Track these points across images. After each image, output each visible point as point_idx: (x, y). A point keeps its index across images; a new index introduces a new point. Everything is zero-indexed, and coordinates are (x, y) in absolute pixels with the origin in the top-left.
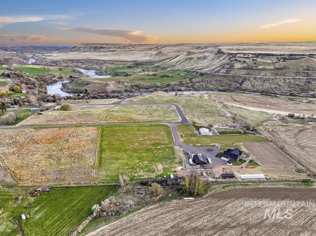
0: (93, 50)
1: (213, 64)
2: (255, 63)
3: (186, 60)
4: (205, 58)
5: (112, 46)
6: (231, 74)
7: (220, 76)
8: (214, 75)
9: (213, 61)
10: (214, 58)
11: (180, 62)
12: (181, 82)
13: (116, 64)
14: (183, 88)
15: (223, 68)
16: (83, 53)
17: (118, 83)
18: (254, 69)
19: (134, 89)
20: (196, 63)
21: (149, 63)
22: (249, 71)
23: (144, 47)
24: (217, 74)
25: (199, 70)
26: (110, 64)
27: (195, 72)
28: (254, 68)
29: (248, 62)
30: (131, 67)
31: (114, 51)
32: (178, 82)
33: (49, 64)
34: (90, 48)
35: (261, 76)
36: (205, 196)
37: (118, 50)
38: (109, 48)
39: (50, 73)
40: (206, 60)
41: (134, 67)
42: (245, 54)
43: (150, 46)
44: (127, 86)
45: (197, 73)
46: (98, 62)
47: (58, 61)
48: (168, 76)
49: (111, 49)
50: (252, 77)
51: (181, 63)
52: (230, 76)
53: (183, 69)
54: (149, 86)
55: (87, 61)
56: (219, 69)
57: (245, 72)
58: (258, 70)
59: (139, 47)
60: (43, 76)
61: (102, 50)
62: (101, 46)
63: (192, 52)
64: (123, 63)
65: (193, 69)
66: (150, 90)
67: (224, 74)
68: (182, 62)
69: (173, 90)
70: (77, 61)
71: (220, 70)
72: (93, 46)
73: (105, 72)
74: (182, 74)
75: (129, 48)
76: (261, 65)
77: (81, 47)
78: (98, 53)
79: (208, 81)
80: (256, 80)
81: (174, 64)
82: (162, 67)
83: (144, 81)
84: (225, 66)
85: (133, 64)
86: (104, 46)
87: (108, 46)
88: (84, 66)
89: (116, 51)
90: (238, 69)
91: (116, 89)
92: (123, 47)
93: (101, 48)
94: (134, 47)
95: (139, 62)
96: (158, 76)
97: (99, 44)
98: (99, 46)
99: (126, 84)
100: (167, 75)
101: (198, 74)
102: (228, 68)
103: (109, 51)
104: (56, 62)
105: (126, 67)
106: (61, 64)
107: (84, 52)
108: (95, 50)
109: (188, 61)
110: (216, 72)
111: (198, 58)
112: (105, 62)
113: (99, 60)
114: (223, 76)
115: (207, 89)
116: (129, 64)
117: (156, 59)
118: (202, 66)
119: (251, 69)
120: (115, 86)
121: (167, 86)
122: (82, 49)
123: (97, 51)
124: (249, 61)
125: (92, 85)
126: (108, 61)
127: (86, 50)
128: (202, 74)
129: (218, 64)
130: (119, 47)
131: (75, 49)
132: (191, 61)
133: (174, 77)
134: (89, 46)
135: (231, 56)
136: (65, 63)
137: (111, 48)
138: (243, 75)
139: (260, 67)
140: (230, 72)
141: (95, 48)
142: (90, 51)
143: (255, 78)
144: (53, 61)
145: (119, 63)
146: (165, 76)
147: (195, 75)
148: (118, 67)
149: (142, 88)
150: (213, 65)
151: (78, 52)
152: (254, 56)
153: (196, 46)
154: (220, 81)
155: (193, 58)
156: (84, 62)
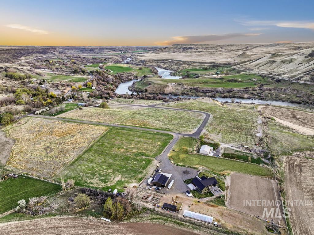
0: (181, 50)
3: (267, 64)
4: (291, 61)
5: (200, 47)
7: (300, 84)
8: (292, 83)
9: (300, 65)
10: (303, 61)
11: (260, 65)
12: (247, 88)
13: (193, 65)
14: (246, 96)
15: (308, 74)
16: (172, 54)
17: (178, 85)
19: (192, 92)
20: (278, 67)
21: (228, 65)
23: (233, 48)
24: (296, 81)
25: (278, 75)
26: (188, 65)
27: (271, 77)
30: (206, 69)
31: (201, 52)
32: (243, 88)
33: (138, 63)
34: (179, 49)
36: (123, 223)
37: (205, 51)
38: (197, 49)
39: (129, 72)
40: (291, 64)
41: (209, 68)
43: (239, 46)
44: (186, 89)
45: (274, 78)
46: (178, 63)
47: (145, 61)
48: (236, 81)
49: (199, 50)
51: (260, 67)
53: (258, 73)
54: (208, 90)
55: (169, 62)
56: (302, 75)
59: (228, 47)
60: (122, 74)
61: (190, 50)
62: (190, 47)
63: (278, 54)
64: (200, 64)
65: (271, 74)
66: (207, 94)
67: (305, 83)
68: (262, 66)
69: (234, 96)
70: (162, 61)
71: (302, 77)
72: (182, 47)
73: (179, 73)
74: (254, 80)
75: (217, 48)
77: (171, 48)
78: (184, 54)
79: (281, 89)
81: (252, 67)
82: (238, 70)
83: (206, 84)
84: (311, 72)
85: (209, 66)
86: (192, 47)
87: (197, 47)
88: (165, 66)
89: (203, 51)
91: (174, 91)
92: (211, 47)
93: (190, 48)
94: (222, 48)
95: (217, 63)
96: (225, 80)
97: (188, 45)
98: (188, 47)
99: (186, 87)
100: (235, 79)
101: (274, 80)
103: (196, 52)
104: (144, 62)
105: (202, 68)
106: (147, 64)
107: (173, 52)
108: (183, 51)
109: (268, 65)
110: (296, 79)
111: (282, 61)
112: (184, 62)
113: (180, 61)
114: (304, 84)
115: (277, 99)
116: (206, 66)
117: (236, 61)
118: (284, 70)
120: (174, 88)
121: (228, 92)
122: (172, 50)
123: (185, 51)
125: (152, 85)
126: (187, 62)
127: (175, 50)
128: (278, 81)
129: (304, 69)
130: (207, 48)
131: (166, 49)
132: (273, 65)
133: (244, 82)
134: (179, 47)
136: (151, 62)
137: (199, 48)
141: (184, 49)
142: (179, 51)
144: (141, 60)
145: (197, 64)
146: (233, 80)
147: (269, 82)
148: (194, 68)
149: (200, 91)
150: (298, 71)
151: (168, 53)
153: (295, 46)
154: (298, 91)
155: (276, 61)
156: (167, 62)
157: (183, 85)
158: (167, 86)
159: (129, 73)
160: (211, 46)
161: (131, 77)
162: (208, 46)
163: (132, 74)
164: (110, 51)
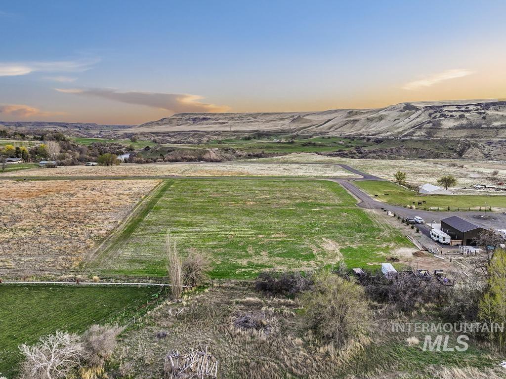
0: (191, 122)
1: (398, 126)
2: (484, 118)
3: (345, 124)
4: (381, 118)
5: (221, 117)
6: (437, 137)
7: (416, 141)
8: (404, 141)
9: (397, 121)
10: (399, 116)
11: (336, 127)
13: (225, 136)
15: (420, 128)
16: (175, 127)
18: (482, 128)
20: (365, 127)
22: (474, 132)
23: (273, 117)
24: (408, 138)
25: (373, 135)
26: (215, 135)
27: (364, 138)
28: (483, 126)
29: (468, 117)
30: (249, 139)
31: (224, 123)
32: (334, 152)
34: (186, 120)
35: (502, 138)
37: (230, 122)
38: (216, 119)
40: (383, 122)
41: (255, 138)
42: (460, 107)
43: (281, 115)
45: (369, 139)
46: (197, 134)
49: (220, 121)
50: (481, 141)
51: (336, 129)
52: (434, 141)
53: (341, 136)
56: (412, 130)
57: (465, 134)
58: (491, 128)
59: (264, 117)
60: (102, 146)
61: (205, 122)
62: (204, 117)
63: (357, 112)
64: (236, 133)
65: (361, 134)
67: (423, 139)
68: (340, 127)
71: (414, 132)
72: (191, 118)
74: (341, 143)
75: (248, 118)
76: (497, 120)
77: (173, 119)
79: (392, 150)
80: (493, 145)
81: (324, 131)
82: (304, 136)
83: (271, 149)
84: (423, 125)
85: (253, 135)
86: (208, 117)
87: (216, 117)
88: (173, 140)
90: (450, 129)
93: (204, 119)
94: (255, 118)
95: (263, 132)
97: (201, 114)
98: (202, 117)
99: (239, 152)
100: (313, 143)
101: (371, 140)
102: (431, 128)
103: (214, 123)
105: (241, 138)
107: (177, 125)
108: (194, 123)
109: (349, 125)
110: (406, 136)
111: (368, 119)
112: (207, 133)
113: (199, 131)
114: (421, 140)
116: (247, 135)
117: (292, 128)
118: (377, 129)
119: (479, 127)
120: (219, 155)
122: (175, 121)
123: (198, 123)
124: (470, 116)
125: (177, 152)
126: (212, 132)
127: (180, 122)
128: (378, 141)
129: (407, 125)
130: (233, 118)
131: (164, 121)
132: (357, 124)
133: (326, 146)
134: (187, 117)
135: (432, 111)
136: (145, 136)
137: (220, 119)
138: (461, 138)
139: (496, 124)
140: (434, 134)
141: (194, 120)
142: (186, 123)
143: (489, 143)
144: (126, 134)
145: (230, 133)
146: (309, 143)
147: (364, 143)
150: (399, 128)
151: (168, 126)
152: (479, 107)
154: (417, 150)
155: (359, 120)
156: (175, 135)
158: (206, 151)
159: (115, 144)
160: (238, 116)
162: (233, 116)
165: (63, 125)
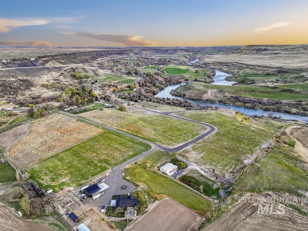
0: (255, 52)
5: (278, 48)
12: (299, 101)
13: (256, 70)
14: (294, 110)
16: (242, 56)
17: (219, 92)
19: (230, 101)
21: (298, 71)
30: (269, 74)
31: (277, 53)
32: (294, 101)
33: (201, 65)
34: (253, 50)
37: (282, 53)
38: (273, 50)
41: (273, 74)
44: (226, 97)
46: (242, 66)
47: (208, 63)
48: (292, 91)
49: (275, 52)
54: (250, 100)
55: (233, 64)
61: (264, 52)
62: (266, 48)
64: (265, 69)
66: (247, 105)
69: (278, 110)
70: (226, 63)
72: (256, 49)
73: (235, 78)
75: (299, 50)
77: (244, 49)
78: (256, 56)
82: (306, 78)
83: (252, 93)
86: (268, 48)
87: (274, 48)
89: (280, 53)
91: (212, 98)
92: (292, 49)
93: (265, 50)
95: (285, 69)
96: (278, 90)
97: (264, 46)
98: (264, 48)
99: (226, 94)
100: (292, 89)
103: (270, 54)
104: (207, 64)
105: (264, 74)
106: (210, 66)
107: (245, 54)
108: (257, 52)
112: (248, 66)
116: (271, 71)
120: (213, 94)
121: (273, 104)
122: (244, 51)
126: (251, 66)
127: (248, 52)
130: (286, 49)
131: (238, 51)
134: (253, 48)
136: (214, 65)
137: (276, 50)
141: (258, 50)
144: (205, 63)
145: (262, 68)
146: (288, 90)
148: (255, 72)
149: (239, 101)
151: (239, 54)
157: (224, 92)
158: (206, 92)
160: (292, 47)
161: (181, 80)
162: (287, 47)
163: (184, 77)
164: (183, 52)
165: (186, 50)
